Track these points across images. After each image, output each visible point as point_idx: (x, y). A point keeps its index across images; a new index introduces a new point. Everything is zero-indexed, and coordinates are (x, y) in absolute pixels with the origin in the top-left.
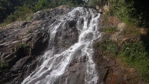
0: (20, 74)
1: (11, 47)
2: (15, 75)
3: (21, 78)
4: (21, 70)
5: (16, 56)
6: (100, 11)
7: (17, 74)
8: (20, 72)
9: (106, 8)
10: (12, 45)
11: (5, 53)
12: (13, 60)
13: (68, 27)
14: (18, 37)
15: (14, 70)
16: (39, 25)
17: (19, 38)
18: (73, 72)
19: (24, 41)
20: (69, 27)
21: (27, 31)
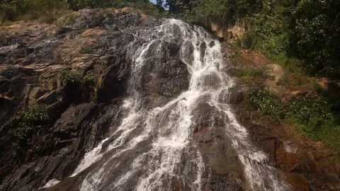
0: (76, 141)
1: (50, 77)
2: (63, 141)
3: (78, 149)
4: (79, 132)
5: (61, 100)
6: (220, 35)
7: (68, 140)
8: (77, 137)
9: (237, 31)
10: (51, 73)
11: (38, 88)
12: (56, 106)
13: (168, 54)
14: (60, 56)
15: (62, 130)
16: (104, 40)
17: (62, 61)
18: (207, 142)
19: (79, 69)
20: (170, 56)
21: (79, 49)
